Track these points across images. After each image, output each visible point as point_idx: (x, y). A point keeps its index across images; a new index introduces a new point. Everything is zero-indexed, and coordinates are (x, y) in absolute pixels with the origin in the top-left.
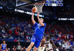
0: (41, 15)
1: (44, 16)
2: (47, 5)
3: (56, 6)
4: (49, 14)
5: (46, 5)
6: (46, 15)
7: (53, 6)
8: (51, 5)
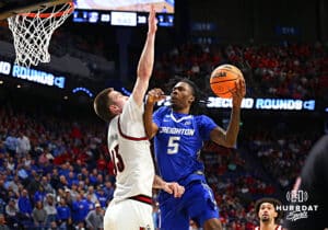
0: (48, 73)
1: (62, 79)
2: (80, 15)
3: (134, 24)
4: (90, 66)
5: (80, 20)
6: (77, 76)
7: (113, 23)
8: (105, 18)
